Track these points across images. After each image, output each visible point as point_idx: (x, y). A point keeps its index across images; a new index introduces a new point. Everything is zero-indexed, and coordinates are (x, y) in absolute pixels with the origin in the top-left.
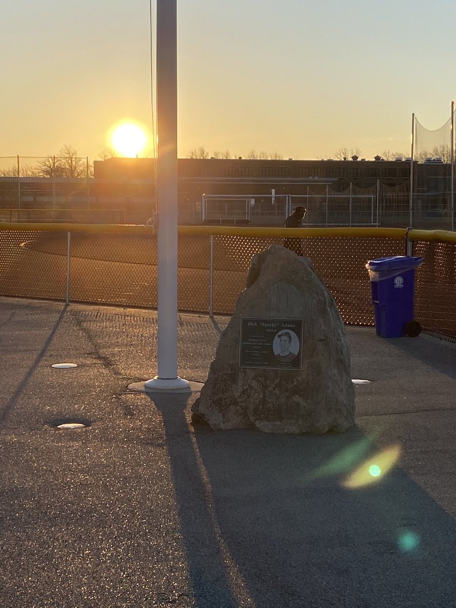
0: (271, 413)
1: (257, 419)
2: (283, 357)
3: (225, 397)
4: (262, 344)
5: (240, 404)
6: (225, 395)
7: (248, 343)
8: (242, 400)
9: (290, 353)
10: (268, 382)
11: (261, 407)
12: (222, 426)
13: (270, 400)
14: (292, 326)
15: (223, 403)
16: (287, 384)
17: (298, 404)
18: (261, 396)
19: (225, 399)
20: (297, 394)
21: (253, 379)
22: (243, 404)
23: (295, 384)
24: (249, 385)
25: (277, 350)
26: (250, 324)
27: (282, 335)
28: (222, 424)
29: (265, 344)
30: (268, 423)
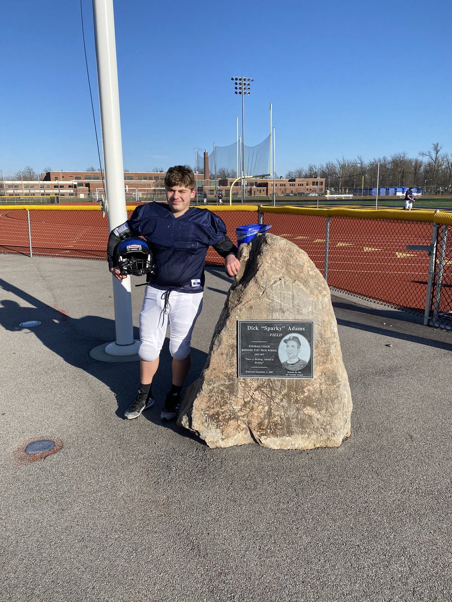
0: (279, 427)
1: (262, 435)
3: (223, 411)
4: (266, 350)
5: (241, 418)
6: (223, 409)
7: (248, 350)
8: (243, 414)
9: (299, 360)
10: (274, 393)
11: (266, 421)
12: (222, 444)
13: (277, 413)
14: (300, 329)
15: (220, 418)
16: (297, 394)
17: (310, 417)
18: (266, 408)
19: (223, 413)
20: (309, 405)
21: (255, 390)
22: (245, 419)
23: (306, 394)
24: (252, 397)
25: (283, 357)
26: (249, 328)
27: (289, 339)
28: (220, 441)
29: (269, 350)
30: (276, 439)
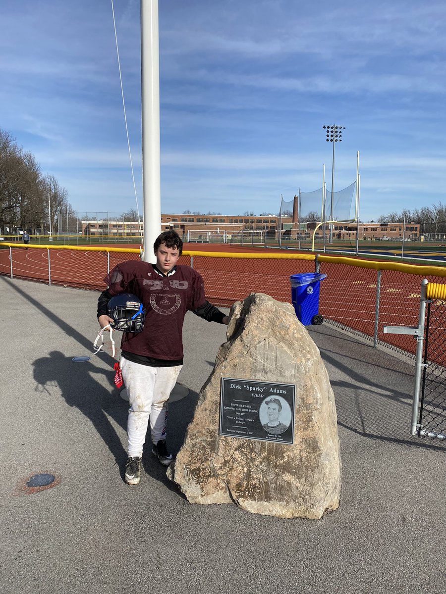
0: (258, 490)
1: (240, 496)
2: (272, 427)
3: (203, 467)
4: (247, 410)
5: (220, 476)
6: (203, 465)
7: (230, 408)
8: (223, 472)
9: (280, 424)
10: (254, 455)
11: (245, 483)
12: (201, 500)
13: (256, 476)
14: (282, 392)
15: (201, 474)
16: (276, 459)
17: (289, 484)
18: (246, 470)
19: (203, 469)
20: (289, 472)
21: (236, 450)
22: (224, 478)
23: (285, 460)
24: (232, 456)
25: (264, 420)
26: (232, 386)
27: (271, 401)
28: (200, 497)
29: (250, 411)
30: (253, 502)
